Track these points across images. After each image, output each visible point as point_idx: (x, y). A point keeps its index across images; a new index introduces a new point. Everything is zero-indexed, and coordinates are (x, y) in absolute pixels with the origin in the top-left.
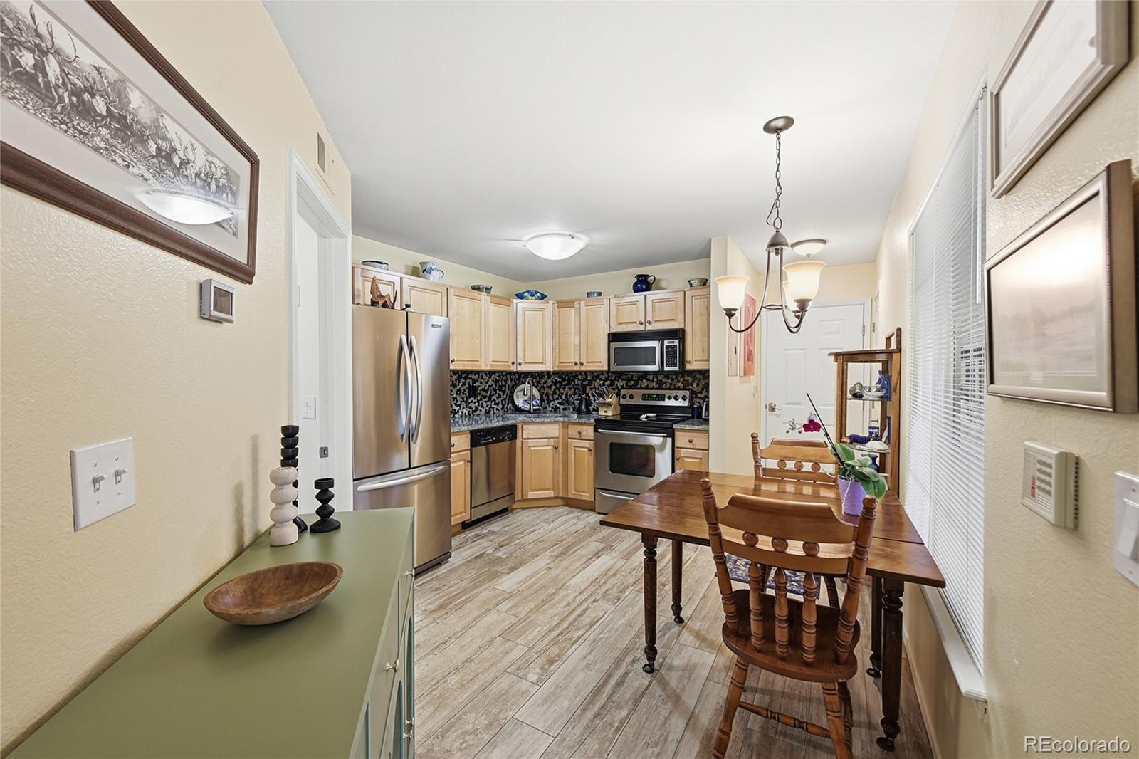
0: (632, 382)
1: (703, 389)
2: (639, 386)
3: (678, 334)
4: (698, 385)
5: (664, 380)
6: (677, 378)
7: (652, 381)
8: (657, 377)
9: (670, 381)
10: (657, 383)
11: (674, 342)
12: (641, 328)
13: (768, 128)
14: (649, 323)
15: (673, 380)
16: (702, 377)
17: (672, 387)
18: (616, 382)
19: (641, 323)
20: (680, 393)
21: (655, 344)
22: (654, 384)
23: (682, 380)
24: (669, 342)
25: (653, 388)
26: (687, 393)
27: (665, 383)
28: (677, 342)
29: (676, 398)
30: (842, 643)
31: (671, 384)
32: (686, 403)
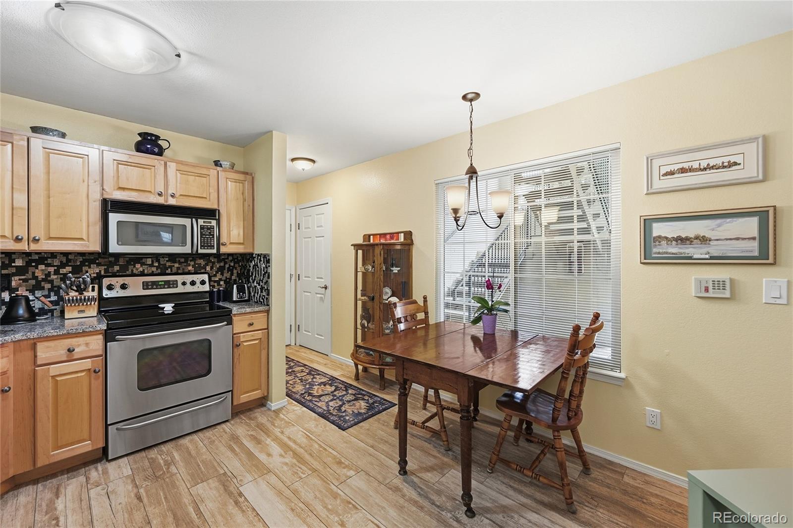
0: (116, 268)
1: (217, 272)
2: (128, 273)
3: (210, 213)
4: (212, 268)
5: (168, 264)
6: (186, 261)
7: (152, 265)
8: (158, 261)
9: (177, 265)
10: (157, 268)
11: (210, 223)
12: (160, 200)
13: (464, 97)
14: (173, 196)
15: (180, 263)
16: (216, 260)
17: (180, 272)
18: (85, 269)
19: (160, 195)
20: (198, 278)
21: (186, 222)
22: (154, 269)
23: (192, 263)
24: (204, 222)
25: (152, 274)
26: (205, 277)
27: (171, 267)
28: (214, 223)
29: (193, 283)
31: (178, 268)
32: (206, 288)
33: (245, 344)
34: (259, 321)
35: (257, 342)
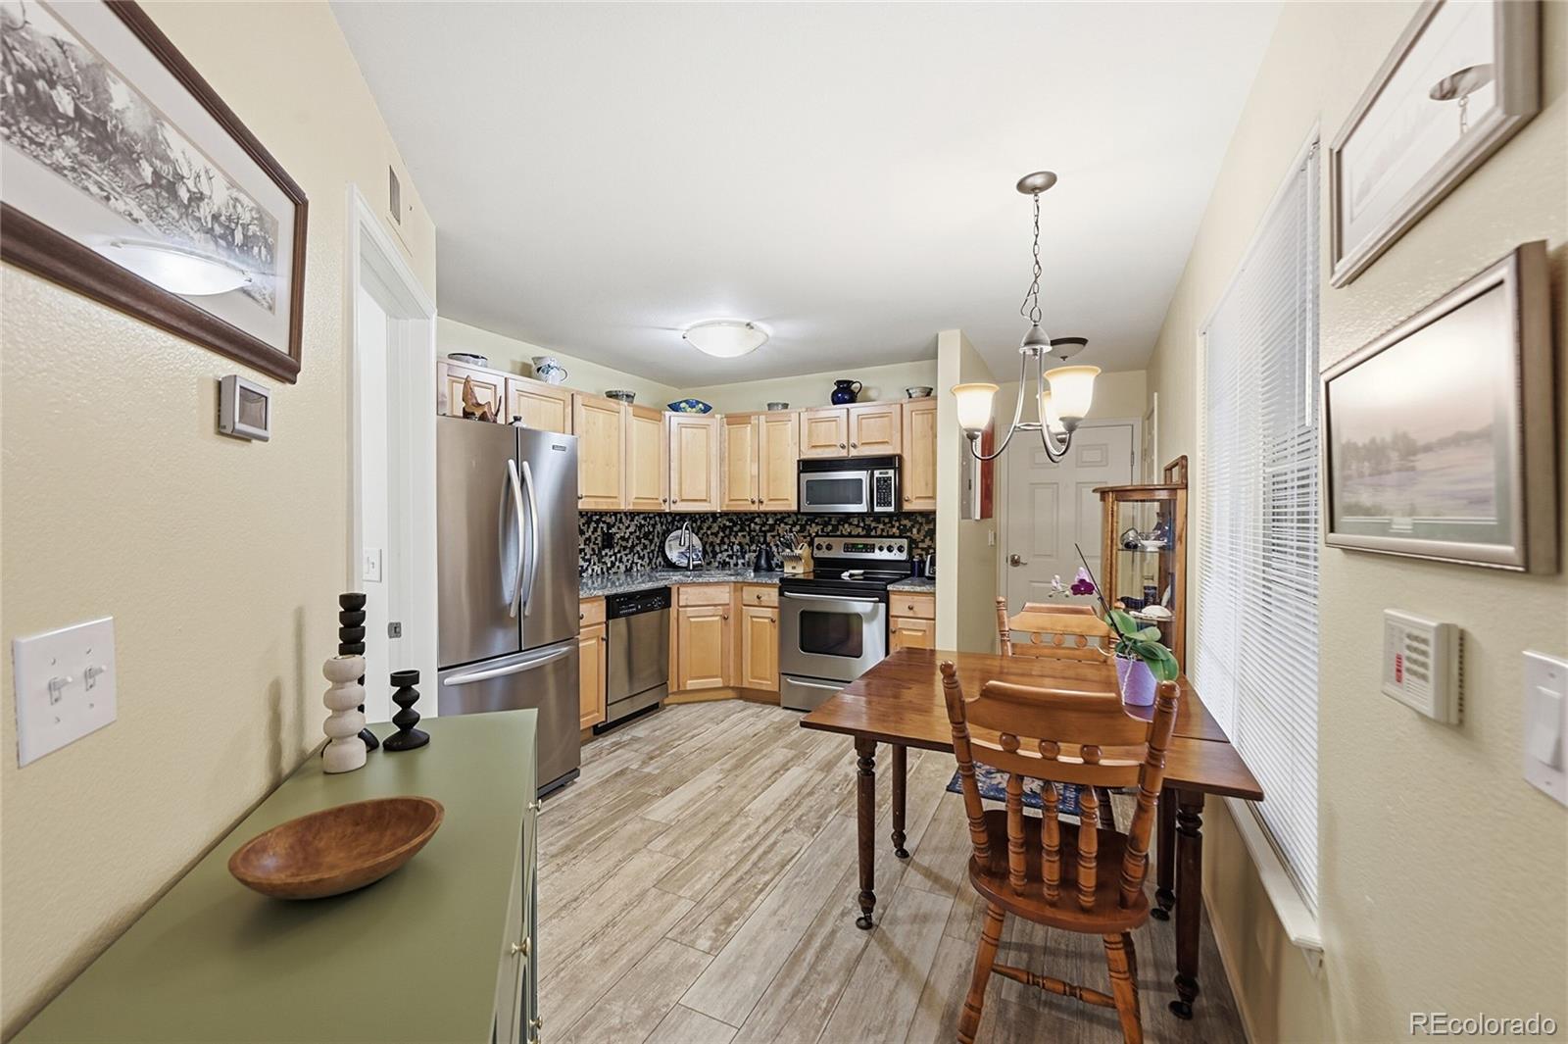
0: (830, 528)
1: (925, 537)
2: (839, 533)
3: (886, 462)
4: (919, 531)
5: (873, 525)
6: (890, 522)
7: (858, 526)
8: (863, 521)
9: (881, 526)
10: (863, 528)
11: (887, 473)
12: (843, 453)
13: (1022, 186)
14: (854, 446)
15: (885, 524)
16: (924, 520)
17: (885, 534)
18: (808, 527)
19: (843, 447)
20: (895, 542)
21: (862, 475)
22: (860, 530)
23: (897, 524)
24: (881, 473)
25: (858, 536)
26: (905, 542)
27: (875, 528)
28: (891, 473)
29: (890, 549)
30: (1129, 878)
31: (883, 530)
32: (903, 556)
33: (905, 632)
34: (922, 606)
35: (920, 634)
